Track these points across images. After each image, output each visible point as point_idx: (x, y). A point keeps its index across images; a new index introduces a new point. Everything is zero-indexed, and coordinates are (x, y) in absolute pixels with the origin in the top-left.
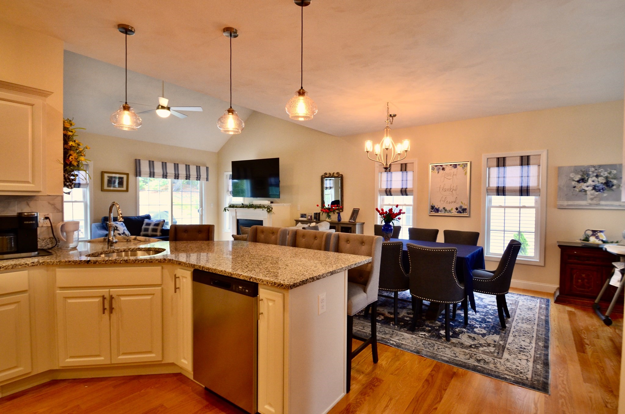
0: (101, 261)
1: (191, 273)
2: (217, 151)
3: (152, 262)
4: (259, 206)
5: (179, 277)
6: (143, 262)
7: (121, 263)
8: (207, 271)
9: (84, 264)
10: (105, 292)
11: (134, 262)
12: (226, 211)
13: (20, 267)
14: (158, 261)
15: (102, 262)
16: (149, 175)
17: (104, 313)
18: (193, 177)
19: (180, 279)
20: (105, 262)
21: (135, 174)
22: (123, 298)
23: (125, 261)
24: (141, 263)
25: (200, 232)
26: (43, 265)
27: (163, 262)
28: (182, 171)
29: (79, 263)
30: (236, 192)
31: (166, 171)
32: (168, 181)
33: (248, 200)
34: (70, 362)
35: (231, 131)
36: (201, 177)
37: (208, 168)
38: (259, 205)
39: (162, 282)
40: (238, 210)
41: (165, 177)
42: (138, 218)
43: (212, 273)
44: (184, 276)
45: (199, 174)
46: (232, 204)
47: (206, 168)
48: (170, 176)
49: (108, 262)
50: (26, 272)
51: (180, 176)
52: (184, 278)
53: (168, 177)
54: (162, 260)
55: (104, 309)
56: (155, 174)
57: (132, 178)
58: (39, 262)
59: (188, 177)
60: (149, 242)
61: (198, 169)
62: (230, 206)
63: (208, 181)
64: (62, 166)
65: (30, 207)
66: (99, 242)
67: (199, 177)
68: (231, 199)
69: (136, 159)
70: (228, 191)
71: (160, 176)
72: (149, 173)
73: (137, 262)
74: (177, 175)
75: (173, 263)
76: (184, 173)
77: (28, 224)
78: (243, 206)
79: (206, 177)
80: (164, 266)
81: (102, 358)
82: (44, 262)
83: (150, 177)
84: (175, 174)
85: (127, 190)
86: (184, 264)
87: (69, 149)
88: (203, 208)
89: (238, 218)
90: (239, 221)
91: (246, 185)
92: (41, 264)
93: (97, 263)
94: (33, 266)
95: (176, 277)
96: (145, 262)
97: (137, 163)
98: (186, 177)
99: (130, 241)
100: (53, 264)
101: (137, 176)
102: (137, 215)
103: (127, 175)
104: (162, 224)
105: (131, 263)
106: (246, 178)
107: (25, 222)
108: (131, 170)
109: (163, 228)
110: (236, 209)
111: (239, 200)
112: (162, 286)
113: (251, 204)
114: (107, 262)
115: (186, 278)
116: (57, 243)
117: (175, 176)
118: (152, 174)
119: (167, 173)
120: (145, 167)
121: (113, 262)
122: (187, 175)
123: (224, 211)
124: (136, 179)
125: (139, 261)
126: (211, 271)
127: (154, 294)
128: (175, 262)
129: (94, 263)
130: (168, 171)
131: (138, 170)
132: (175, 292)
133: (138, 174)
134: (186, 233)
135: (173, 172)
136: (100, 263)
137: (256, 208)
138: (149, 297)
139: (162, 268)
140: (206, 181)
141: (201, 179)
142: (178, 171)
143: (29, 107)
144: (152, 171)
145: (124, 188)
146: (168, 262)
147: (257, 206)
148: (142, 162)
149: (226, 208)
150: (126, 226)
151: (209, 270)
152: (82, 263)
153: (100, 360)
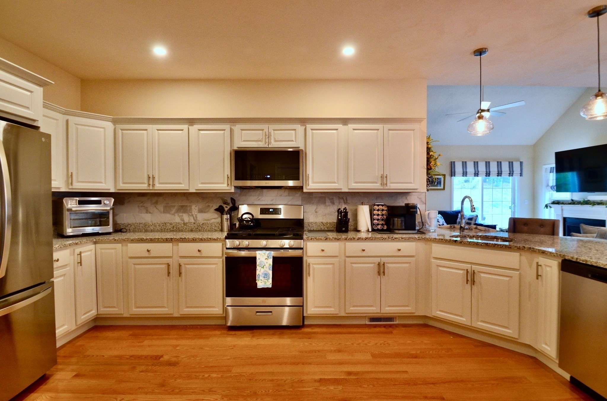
0: (465, 242)
1: (559, 263)
2: (532, 144)
3: (511, 248)
4: (599, 202)
5: (541, 266)
6: (503, 247)
7: (482, 245)
8: (584, 262)
9: (452, 242)
10: (468, 266)
11: (494, 245)
12: (547, 208)
13: (412, 239)
14: (517, 248)
15: (467, 243)
16: (462, 175)
17: (467, 283)
18: (505, 174)
19: (542, 267)
20: (469, 243)
21: (451, 174)
22: (482, 275)
23: (486, 244)
24: (500, 247)
25: (542, 226)
26: (424, 240)
27: (522, 249)
28: (494, 168)
29: (449, 242)
30: (560, 187)
31: (478, 169)
32: (479, 179)
33: (578, 196)
34: (439, 314)
35: (600, 116)
36: (514, 173)
37: (522, 163)
38: (601, 201)
39: (520, 268)
40: (565, 207)
41: (477, 175)
42: (453, 212)
43: (592, 266)
44: (547, 264)
45: (511, 170)
46: (556, 201)
47: (519, 163)
48: (481, 174)
49: (472, 243)
50: (414, 243)
51: (491, 173)
52: (547, 267)
53: (479, 175)
54: (522, 247)
55: (467, 280)
56: (468, 173)
57: (448, 177)
58: (422, 237)
59: (499, 174)
60: (489, 231)
61: (511, 164)
62: (554, 203)
63: (522, 176)
64: (426, 170)
65: (407, 200)
66: (446, 228)
67: (512, 173)
68: (552, 195)
69: (451, 162)
70: (548, 185)
71: (472, 174)
72: (462, 172)
73: (496, 246)
74: (488, 173)
75: (535, 251)
76: (496, 170)
77: (413, 211)
78: (573, 202)
79: (520, 172)
80: (523, 253)
81: (464, 319)
82: (425, 238)
83: (463, 176)
84: (486, 172)
85: (444, 189)
86: (550, 253)
87: (429, 158)
88: (516, 205)
89: (565, 216)
90: (567, 220)
91: (572, 177)
92: (423, 239)
93: (463, 243)
94: (419, 239)
95: (538, 265)
96: (504, 247)
97: (452, 165)
98: (498, 174)
99: (472, 230)
100: (430, 240)
101: (452, 176)
102: (451, 210)
103: (444, 175)
104: (475, 219)
105: (491, 246)
106: (571, 169)
107: (411, 210)
108: (447, 172)
109: (476, 222)
110: (562, 206)
111: (565, 196)
112: (520, 271)
113: (586, 200)
114: (470, 243)
115: (551, 267)
116: (423, 226)
117: (486, 174)
118: (465, 173)
119: (478, 172)
120: (459, 168)
121: (475, 244)
122: (498, 171)
123: (544, 208)
124: (451, 178)
125: (498, 246)
126: (590, 263)
127: (511, 277)
128: (537, 250)
129: (460, 243)
130: (480, 169)
131: (453, 170)
132: (537, 279)
133: (453, 174)
134: (526, 226)
135: (485, 170)
136: (465, 244)
137: (595, 205)
138: (507, 279)
139: (520, 255)
140: (520, 176)
141: (514, 175)
142: (489, 168)
143: (412, 132)
144: (465, 170)
145: (442, 187)
146: (527, 250)
147: (595, 203)
148: (456, 164)
149: (548, 205)
150: (444, 219)
151: (586, 262)
152: (451, 241)
153: (463, 320)
